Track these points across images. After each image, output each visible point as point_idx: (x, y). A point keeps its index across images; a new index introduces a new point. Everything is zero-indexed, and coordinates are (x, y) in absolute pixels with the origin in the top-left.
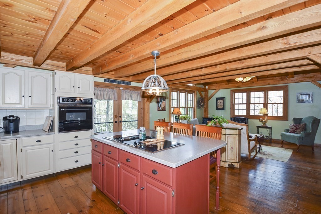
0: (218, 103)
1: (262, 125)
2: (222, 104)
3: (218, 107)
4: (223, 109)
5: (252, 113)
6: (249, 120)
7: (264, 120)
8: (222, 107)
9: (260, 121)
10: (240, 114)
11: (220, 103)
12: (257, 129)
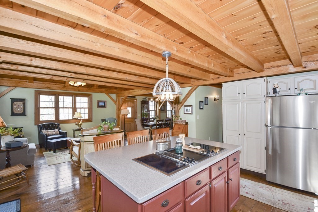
0: (15, 106)
1: (78, 128)
2: (22, 107)
3: (15, 112)
4: (24, 114)
5: (61, 117)
6: (61, 125)
7: (80, 123)
8: (22, 112)
9: (76, 125)
10: (48, 119)
11: (19, 106)
12: (73, 132)
